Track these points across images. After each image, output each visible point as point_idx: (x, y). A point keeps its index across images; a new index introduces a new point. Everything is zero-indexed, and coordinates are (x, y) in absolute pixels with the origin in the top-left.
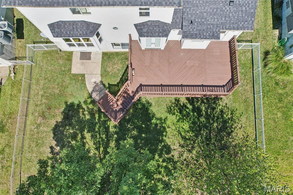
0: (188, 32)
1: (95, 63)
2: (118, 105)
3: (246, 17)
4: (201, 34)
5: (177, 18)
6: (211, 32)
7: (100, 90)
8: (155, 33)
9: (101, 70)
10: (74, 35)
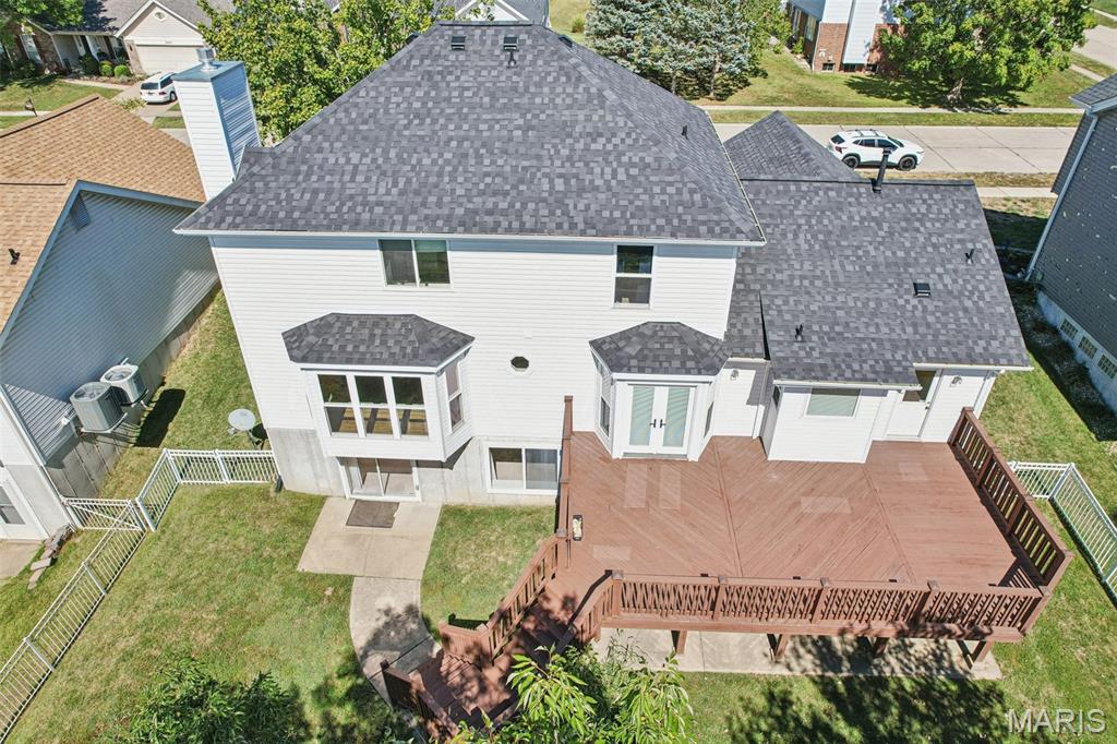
0: (792, 360)
1: (407, 538)
2: (483, 690)
3: (987, 326)
4: (843, 366)
5: (745, 324)
6: (877, 362)
7: (407, 643)
8: (670, 358)
9: (427, 564)
10: (368, 356)
